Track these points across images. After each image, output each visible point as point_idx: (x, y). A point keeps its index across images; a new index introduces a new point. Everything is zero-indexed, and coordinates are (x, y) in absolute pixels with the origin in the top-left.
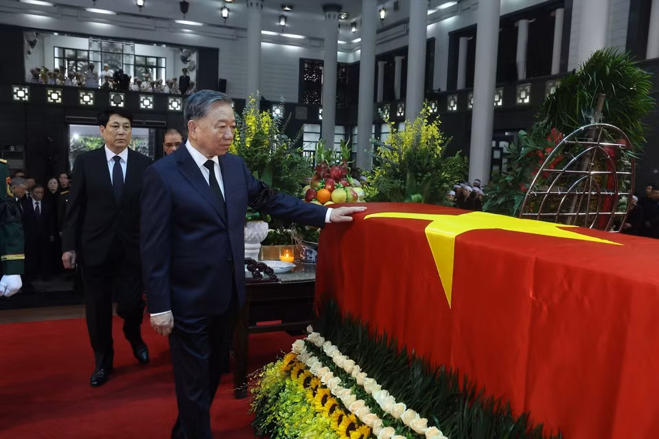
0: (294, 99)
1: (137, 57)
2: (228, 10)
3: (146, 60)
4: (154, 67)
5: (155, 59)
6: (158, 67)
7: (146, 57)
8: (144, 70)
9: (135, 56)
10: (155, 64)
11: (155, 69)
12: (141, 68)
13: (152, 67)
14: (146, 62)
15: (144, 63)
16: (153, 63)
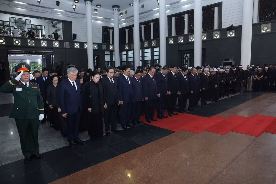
0: (101, 41)
1: (32, 25)
2: (75, 5)
3: (36, 26)
4: (40, 30)
5: (40, 26)
6: (41, 30)
7: (36, 25)
8: (35, 31)
9: (31, 25)
10: (40, 29)
11: (40, 31)
12: (34, 30)
13: (39, 30)
14: (36, 27)
15: (35, 28)
16: (39, 28)
